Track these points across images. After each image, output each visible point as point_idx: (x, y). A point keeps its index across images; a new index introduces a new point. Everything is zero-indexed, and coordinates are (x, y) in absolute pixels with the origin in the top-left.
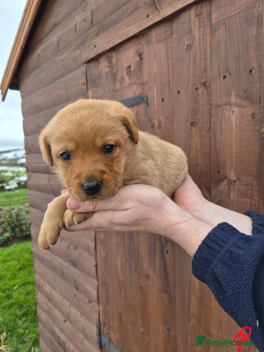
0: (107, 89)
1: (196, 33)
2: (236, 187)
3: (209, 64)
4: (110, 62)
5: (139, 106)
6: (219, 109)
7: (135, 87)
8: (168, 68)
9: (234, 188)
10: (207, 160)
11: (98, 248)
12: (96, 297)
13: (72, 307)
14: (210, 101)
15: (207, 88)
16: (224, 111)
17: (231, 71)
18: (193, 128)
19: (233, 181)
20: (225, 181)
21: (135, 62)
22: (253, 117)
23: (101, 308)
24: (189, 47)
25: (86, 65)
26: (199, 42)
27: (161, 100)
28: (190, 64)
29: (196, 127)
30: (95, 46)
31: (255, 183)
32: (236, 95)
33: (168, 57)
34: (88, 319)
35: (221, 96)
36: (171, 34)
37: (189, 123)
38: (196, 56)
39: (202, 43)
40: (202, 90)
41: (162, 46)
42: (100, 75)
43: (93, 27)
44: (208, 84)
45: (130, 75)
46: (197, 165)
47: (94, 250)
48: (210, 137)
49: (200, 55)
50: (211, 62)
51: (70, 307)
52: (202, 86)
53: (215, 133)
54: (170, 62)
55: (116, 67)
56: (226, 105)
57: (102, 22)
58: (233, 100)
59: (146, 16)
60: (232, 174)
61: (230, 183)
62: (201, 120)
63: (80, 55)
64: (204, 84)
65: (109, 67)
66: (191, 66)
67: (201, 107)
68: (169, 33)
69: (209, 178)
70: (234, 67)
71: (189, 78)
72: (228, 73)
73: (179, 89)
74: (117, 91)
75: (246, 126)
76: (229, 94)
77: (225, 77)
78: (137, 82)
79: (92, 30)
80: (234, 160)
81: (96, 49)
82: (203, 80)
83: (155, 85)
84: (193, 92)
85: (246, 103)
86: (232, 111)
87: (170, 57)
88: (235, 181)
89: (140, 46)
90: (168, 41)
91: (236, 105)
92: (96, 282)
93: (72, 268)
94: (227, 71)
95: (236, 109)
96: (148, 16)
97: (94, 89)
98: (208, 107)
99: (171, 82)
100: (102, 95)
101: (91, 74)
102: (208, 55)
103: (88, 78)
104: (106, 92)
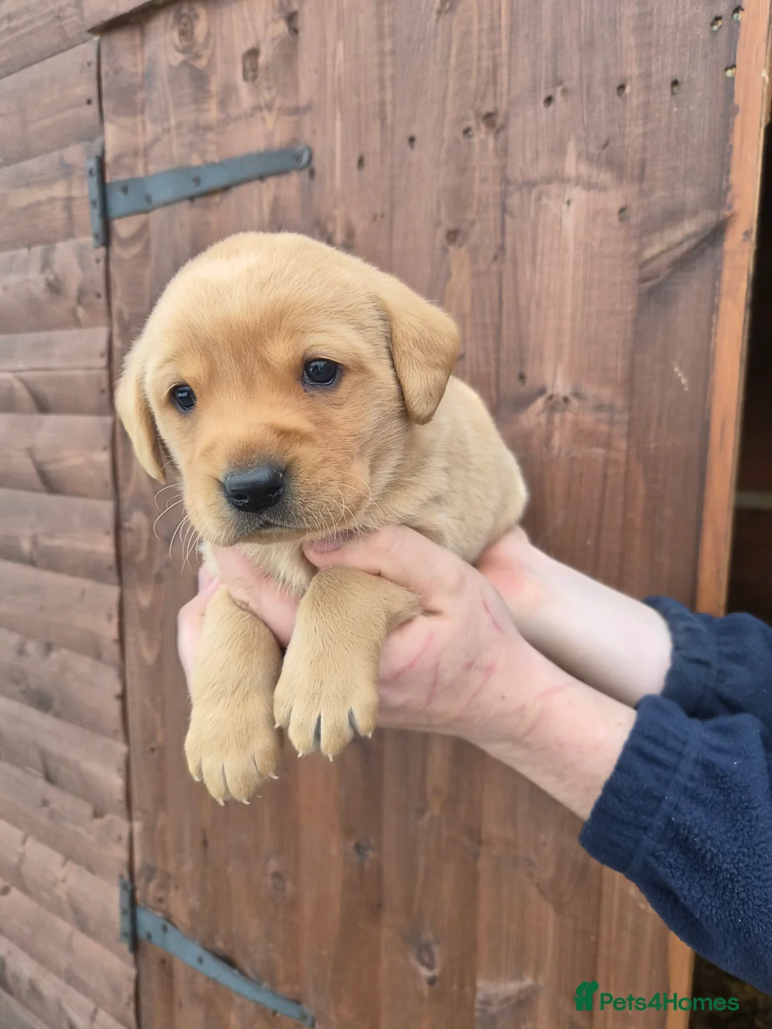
0: (173, 122)
2: (569, 416)
3: (505, 59)
4: (186, 34)
5: (283, 179)
6: (530, 193)
7: (270, 119)
8: (381, 65)
9: (562, 421)
10: (491, 344)
11: (129, 640)
13: (30, 841)
14: (503, 168)
15: (498, 132)
16: (544, 200)
17: (566, 84)
18: (452, 249)
19: (560, 399)
20: (540, 402)
21: (274, 39)
22: (621, 219)
24: (448, 4)
25: (96, 38)
27: (354, 163)
28: (448, 56)
29: (460, 246)
31: (620, 403)
32: (579, 155)
33: (380, 28)
35: (537, 156)
37: (441, 234)
38: (467, 33)
40: (483, 135)
42: (148, 75)
44: (499, 121)
45: (254, 78)
46: (461, 357)
47: (115, 648)
48: (500, 275)
49: (480, 30)
50: (510, 54)
51: (24, 841)
52: (483, 126)
53: (515, 264)
54: (388, 46)
55: (206, 53)
56: (549, 181)
58: (571, 165)
60: (559, 380)
61: (553, 406)
62: (478, 227)
63: (78, 3)
64: (489, 118)
65: (184, 51)
66: (453, 61)
67: (476, 187)
69: (494, 393)
70: (576, 74)
71: (444, 98)
72: (559, 89)
73: (415, 130)
74: (208, 129)
75: (601, 244)
76: (558, 150)
77: (549, 100)
78: (277, 103)
80: (566, 339)
82: (488, 108)
83: (338, 116)
84: (457, 141)
85: (605, 177)
86: (566, 199)
87: (387, 30)
88: (566, 400)
91: (578, 181)
92: (121, 748)
93: (33, 715)
94: (557, 81)
95: (578, 194)
97: (127, 121)
98: (498, 189)
99: (389, 109)
100: (156, 140)
101: (117, 71)
102: (504, 32)
103: (104, 83)
104: (168, 131)
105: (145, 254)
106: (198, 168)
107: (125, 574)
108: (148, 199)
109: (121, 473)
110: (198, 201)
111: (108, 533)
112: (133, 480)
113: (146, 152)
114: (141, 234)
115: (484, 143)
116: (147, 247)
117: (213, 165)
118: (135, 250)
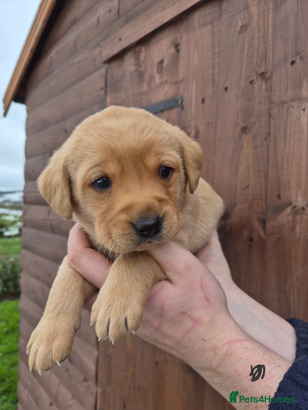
0: (130, 92)
1: (254, 9)
2: (305, 217)
3: (271, 48)
4: (137, 59)
5: (171, 111)
6: (283, 107)
7: (167, 87)
8: (213, 59)
10: (263, 180)
12: (93, 374)
13: (61, 386)
14: (270, 97)
15: (267, 80)
16: (291, 109)
17: (302, 54)
18: (243, 136)
19: (300, 208)
20: (289, 209)
21: (169, 56)
23: (99, 390)
24: (244, 28)
25: (106, 66)
26: (258, 21)
27: (200, 101)
28: (244, 50)
29: (248, 134)
30: (120, 39)
33: (213, 44)
34: (81, 404)
35: (287, 89)
36: (220, 15)
37: (238, 129)
38: (252, 39)
39: (261, 21)
40: (259, 83)
41: (206, 31)
42: (123, 76)
43: (119, 18)
44: (268, 75)
45: (161, 72)
46: (248, 186)
48: (268, 147)
49: (259, 37)
50: (273, 45)
52: (260, 79)
53: (275, 140)
54: (216, 50)
55: (144, 65)
56: (293, 100)
57: (131, 12)
58: (305, 92)
60: (299, 199)
61: (296, 212)
62: (257, 125)
63: (100, 54)
64: (263, 75)
65: (136, 65)
66: (245, 52)
67: (256, 107)
68: (217, 14)
69: (264, 204)
71: (241, 68)
72: (298, 57)
73: (227, 85)
74: (143, 94)
76: (298, 86)
77: (293, 63)
78: (170, 80)
79: (118, 22)
80: (303, 177)
81: (120, 43)
82: (262, 70)
83: (194, 82)
84: (247, 87)
86: (303, 108)
87: (216, 44)
88: (303, 208)
89: (178, 35)
90: (215, 24)
92: (96, 352)
94: (297, 54)
97: (114, 95)
98: (267, 107)
99: (216, 77)
100: (124, 101)
101: (112, 76)
102: (270, 36)
103: (108, 81)
104: (128, 96)
115: (260, 86)
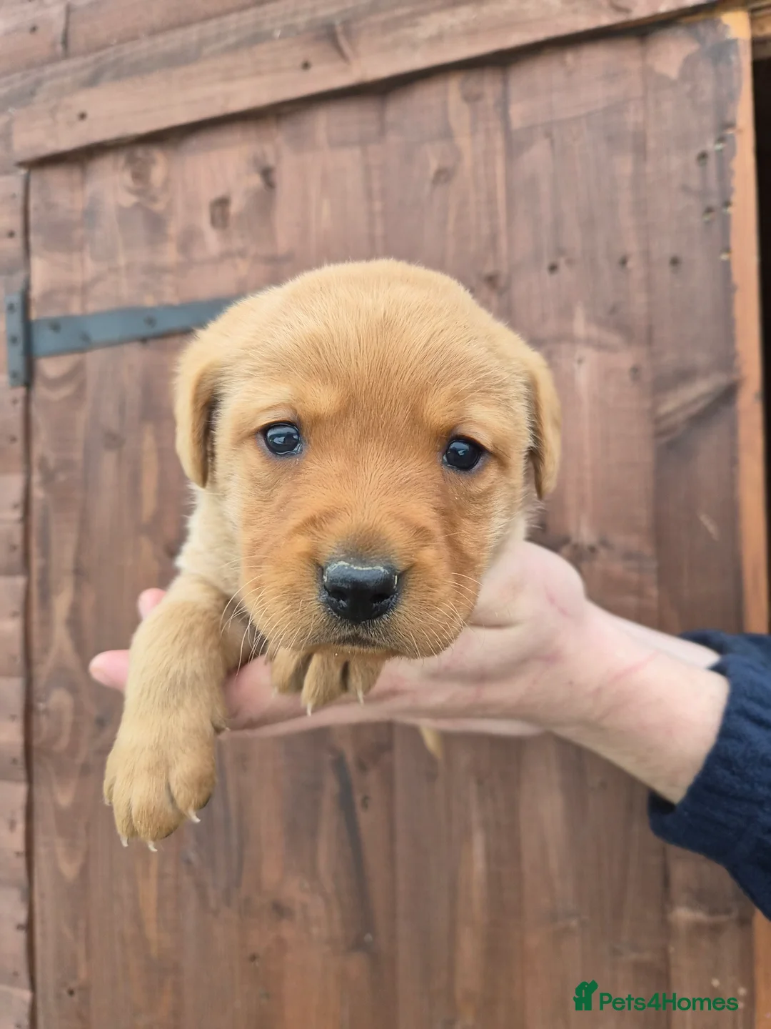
0: (122, 261)
3: (501, 228)
4: (140, 176)
7: (243, 265)
8: (371, 224)
11: (40, 851)
15: (500, 292)
21: (247, 191)
24: (444, 176)
25: (23, 172)
28: (446, 223)
30: (83, 116)
36: (382, 133)
38: (464, 203)
39: (481, 171)
40: (485, 295)
41: (348, 159)
42: (90, 215)
43: (67, 55)
45: (225, 225)
49: (478, 202)
50: (508, 226)
52: (484, 287)
54: (378, 207)
55: (164, 197)
57: (110, 50)
59: (299, 62)
63: (6, 136)
64: (491, 281)
65: (137, 193)
68: (374, 129)
70: (578, 247)
72: (562, 259)
74: (165, 270)
77: (553, 268)
78: (252, 251)
79: (64, 65)
81: (83, 125)
87: (376, 193)
89: (269, 148)
90: (371, 148)
94: (559, 252)
96: (306, 66)
97: (61, 258)
100: (97, 279)
101: (50, 206)
103: (33, 218)
104: (114, 270)
105: (78, 396)
106: (152, 309)
107: (37, 768)
108: (86, 338)
109: (36, 644)
110: (152, 344)
111: (13, 717)
112: (53, 652)
113: (84, 290)
114: (75, 375)
116: (81, 387)
117: (171, 308)
118: (66, 391)
